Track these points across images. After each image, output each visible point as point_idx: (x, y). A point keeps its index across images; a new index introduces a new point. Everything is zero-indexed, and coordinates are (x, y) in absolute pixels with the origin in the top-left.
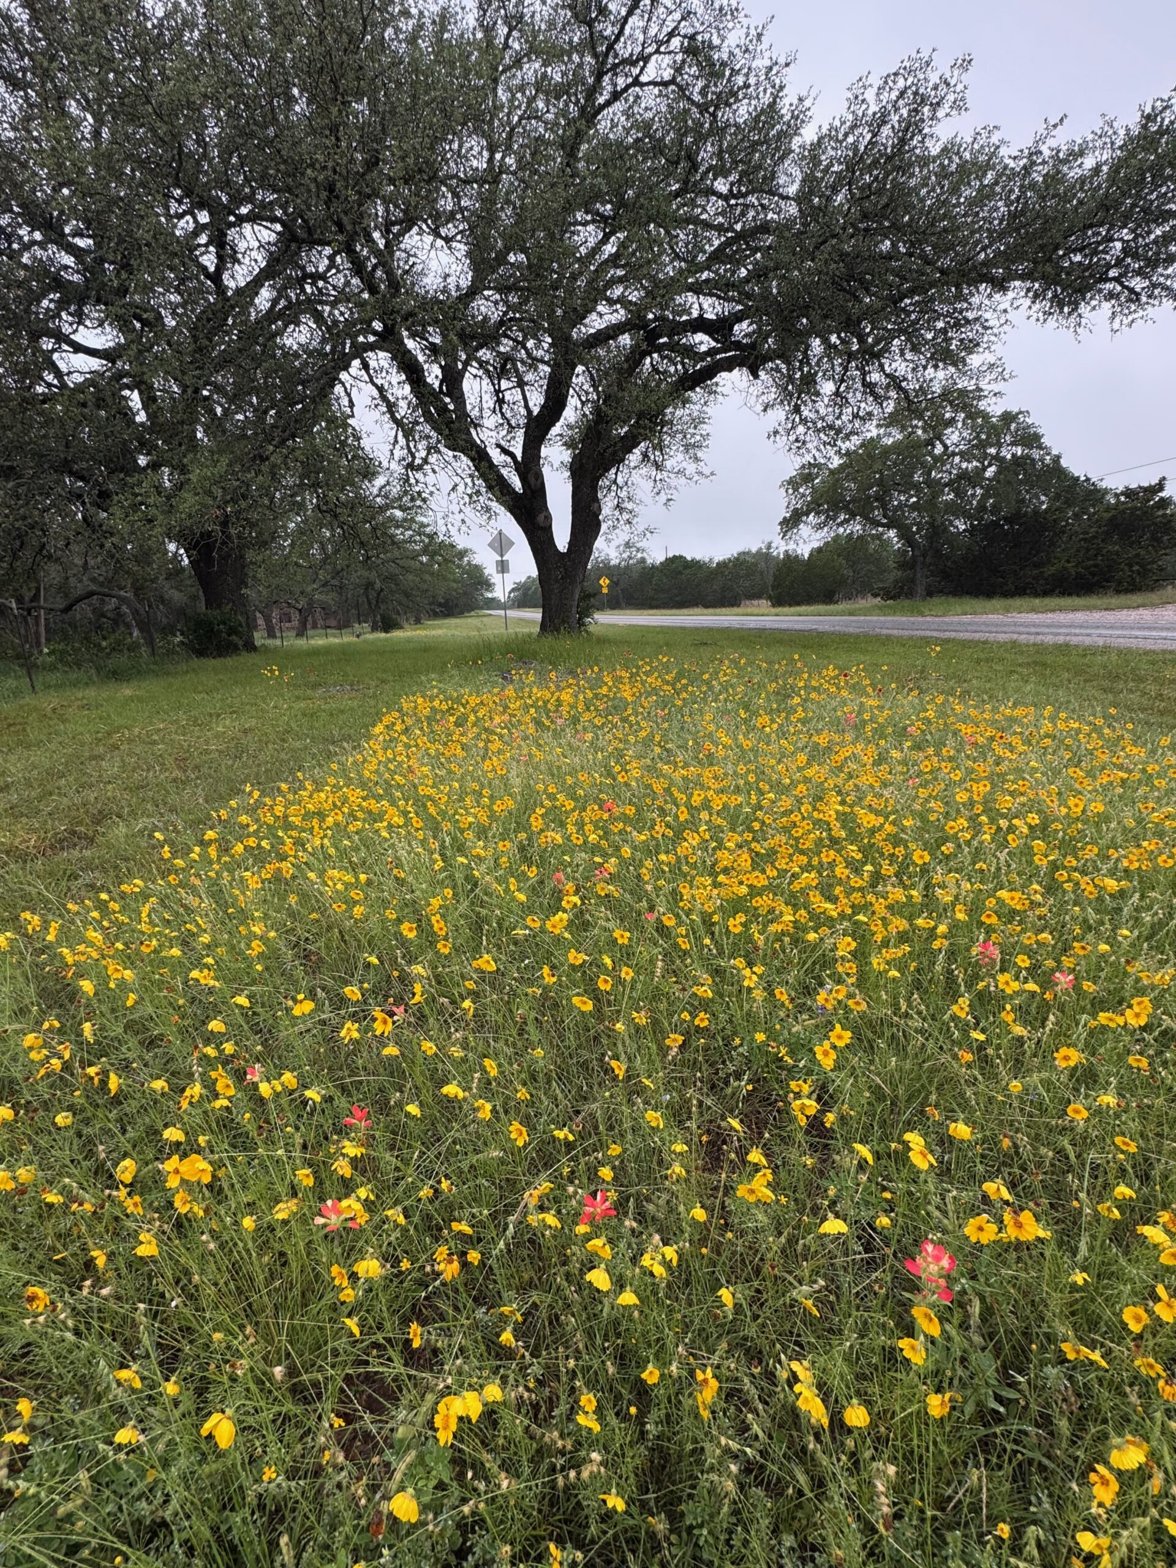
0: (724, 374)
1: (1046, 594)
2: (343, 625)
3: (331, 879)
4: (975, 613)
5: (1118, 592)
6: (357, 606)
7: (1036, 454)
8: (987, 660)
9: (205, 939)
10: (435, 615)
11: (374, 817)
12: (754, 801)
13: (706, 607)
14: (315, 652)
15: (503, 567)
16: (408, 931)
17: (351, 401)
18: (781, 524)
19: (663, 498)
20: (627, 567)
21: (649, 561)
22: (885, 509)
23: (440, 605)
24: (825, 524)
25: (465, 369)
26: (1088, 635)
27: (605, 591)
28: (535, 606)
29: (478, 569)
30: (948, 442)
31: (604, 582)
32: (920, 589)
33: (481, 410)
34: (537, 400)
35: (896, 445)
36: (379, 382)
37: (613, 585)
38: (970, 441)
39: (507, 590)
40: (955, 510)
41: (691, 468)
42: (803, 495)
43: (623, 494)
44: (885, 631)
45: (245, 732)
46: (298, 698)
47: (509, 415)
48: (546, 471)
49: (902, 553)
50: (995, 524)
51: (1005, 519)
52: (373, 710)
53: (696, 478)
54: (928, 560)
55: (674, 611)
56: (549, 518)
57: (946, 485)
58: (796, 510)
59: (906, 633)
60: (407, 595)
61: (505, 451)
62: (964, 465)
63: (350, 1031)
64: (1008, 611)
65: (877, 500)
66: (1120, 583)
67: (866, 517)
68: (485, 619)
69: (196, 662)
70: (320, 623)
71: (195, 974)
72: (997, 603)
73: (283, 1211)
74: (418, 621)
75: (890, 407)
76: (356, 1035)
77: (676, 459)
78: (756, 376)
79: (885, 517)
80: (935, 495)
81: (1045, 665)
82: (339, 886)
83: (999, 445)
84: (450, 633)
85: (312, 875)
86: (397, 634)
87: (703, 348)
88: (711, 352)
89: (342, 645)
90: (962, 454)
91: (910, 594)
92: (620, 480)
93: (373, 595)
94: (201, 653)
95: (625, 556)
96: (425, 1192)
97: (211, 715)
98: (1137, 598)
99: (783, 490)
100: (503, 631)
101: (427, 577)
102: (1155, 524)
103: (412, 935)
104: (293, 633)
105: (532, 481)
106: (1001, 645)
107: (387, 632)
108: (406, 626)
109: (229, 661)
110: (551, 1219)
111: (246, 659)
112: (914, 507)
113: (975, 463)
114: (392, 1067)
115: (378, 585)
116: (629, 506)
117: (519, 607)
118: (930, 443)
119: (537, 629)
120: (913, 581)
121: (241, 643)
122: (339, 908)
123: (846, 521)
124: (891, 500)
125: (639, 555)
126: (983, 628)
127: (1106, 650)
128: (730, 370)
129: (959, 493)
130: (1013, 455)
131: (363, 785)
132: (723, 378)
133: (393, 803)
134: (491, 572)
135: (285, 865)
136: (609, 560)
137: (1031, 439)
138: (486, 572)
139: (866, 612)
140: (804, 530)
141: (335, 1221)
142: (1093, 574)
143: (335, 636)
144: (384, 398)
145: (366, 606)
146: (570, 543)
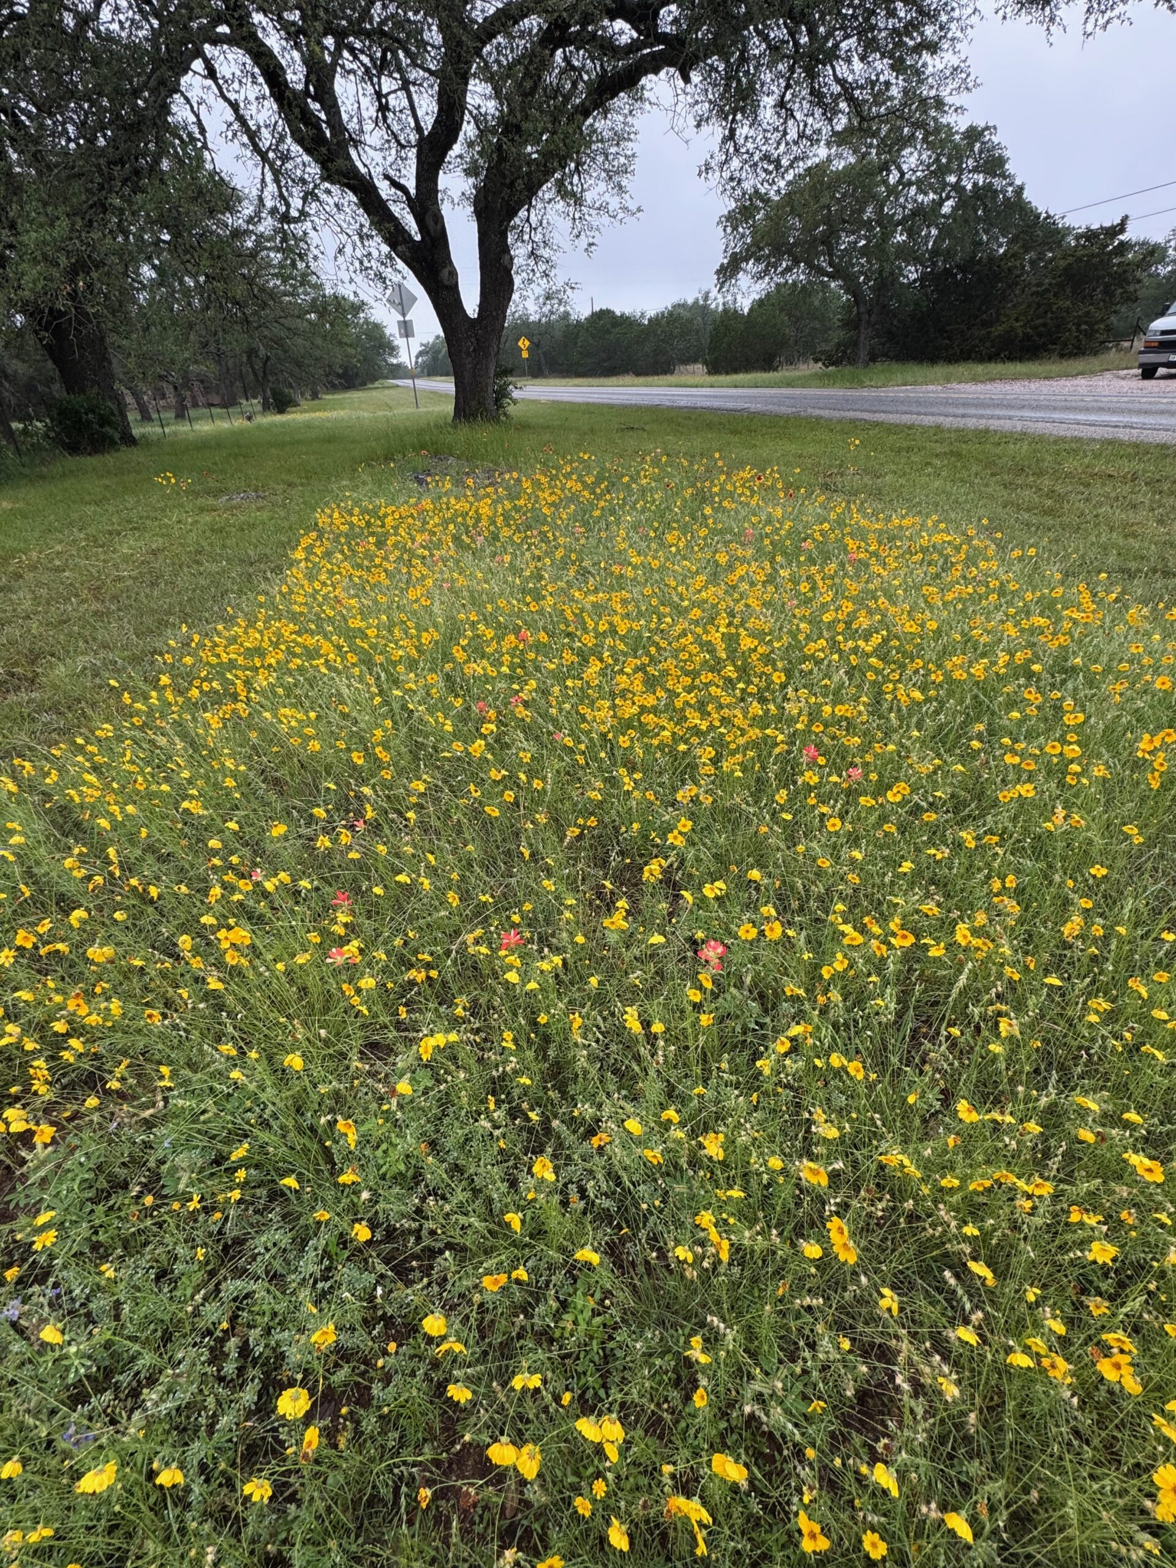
0: (651, 76)
1: (991, 358)
2: (229, 403)
3: (286, 717)
4: (915, 383)
5: (1062, 356)
6: (242, 377)
7: (998, 183)
8: (909, 449)
9: (186, 774)
10: (334, 388)
11: (312, 654)
12: (653, 626)
13: (638, 374)
14: (204, 445)
15: (407, 329)
16: (358, 759)
17: (199, 123)
18: (718, 272)
19: (583, 242)
20: (548, 323)
21: (574, 317)
22: (831, 255)
23: (339, 376)
24: (766, 272)
25: (335, 63)
26: (1010, 418)
27: (525, 355)
28: (447, 375)
29: (377, 327)
30: (905, 167)
31: (524, 343)
32: (863, 354)
33: (360, 122)
34: (427, 107)
35: (849, 168)
36: (232, 96)
37: (534, 347)
38: (929, 166)
39: (414, 354)
40: (907, 254)
41: (614, 203)
42: (743, 236)
43: (538, 238)
44: (817, 412)
45: (154, 553)
46: (202, 510)
47: (396, 127)
48: (446, 209)
49: (847, 307)
50: (947, 272)
51: (958, 266)
52: (286, 524)
53: (621, 215)
54: (873, 319)
55: (602, 380)
56: (453, 274)
57: (899, 223)
58: (734, 255)
59: (837, 414)
60: (299, 365)
61: (395, 184)
62: (920, 198)
63: (323, 842)
64: (949, 381)
65: (823, 243)
66: (1065, 345)
67: (810, 265)
68: (393, 392)
69: (73, 462)
70: (201, 400)
71: (185, 804)
72: (940, 370)
73: (301, 959)
74: (315, 396)
75: (841, 123)
76: (328, 844)
77: (595, 189)
78: (687, 79)
79: (831, 265)
80: (886, 236)
81: (959, 455)
82: (294, 723)
83: (960, 172)
84: (354, 414)
85: (267, 715)
86: (293, 417)
87: (624, 40)
88: (633, 47)
89: (233, 433)
90: (919, 183)
91: (852, 361)
92: (533, 219)
93: (258, 366)
94: (74, 449)
95: (546, 309)
96: (398, 942)
97: (110, 533)
98: (1078, 364)
99: (720, 228)
100: (412, 410)
101: (319, 341)
102: (1110, 275)
103: (360, 762)
104: (170, 415)
105: (430, 223)
106: (925, 429)
107: (281, 411)
108: (302, 402)
109: (109, 460)
110: (484, 950)
111: (126, 454)
112: (864, 251)
113: (932, 196)
114: (360, 865)
115: (262, 352)
116: (545, 253)
117: (429, 375)
118: (885, 167)
119: (450, 408)
120: (855, 344)
121: (117, 436)
122: (295, 742)
123: (788, 269)
124: (838, 244)
125: (562, 309)
126: (914, 409)
127: (1023, 436)
128: (656, 72)
129: (911, 233)
130: (975, 185)
131: (294, 617)
132: (648, 81)
133: (327, 637)
134: (392, 329)
135: (240, 706)
136: (528, 316)
137: (994, 164)
138: (388, 332)
139: (804, 382)
140: (744, 280)
141: (340, 960)
142: (1040, 335)
143: (222, 418)
144: (241, 120)
145: (252, 377)
146: (481, 306)
